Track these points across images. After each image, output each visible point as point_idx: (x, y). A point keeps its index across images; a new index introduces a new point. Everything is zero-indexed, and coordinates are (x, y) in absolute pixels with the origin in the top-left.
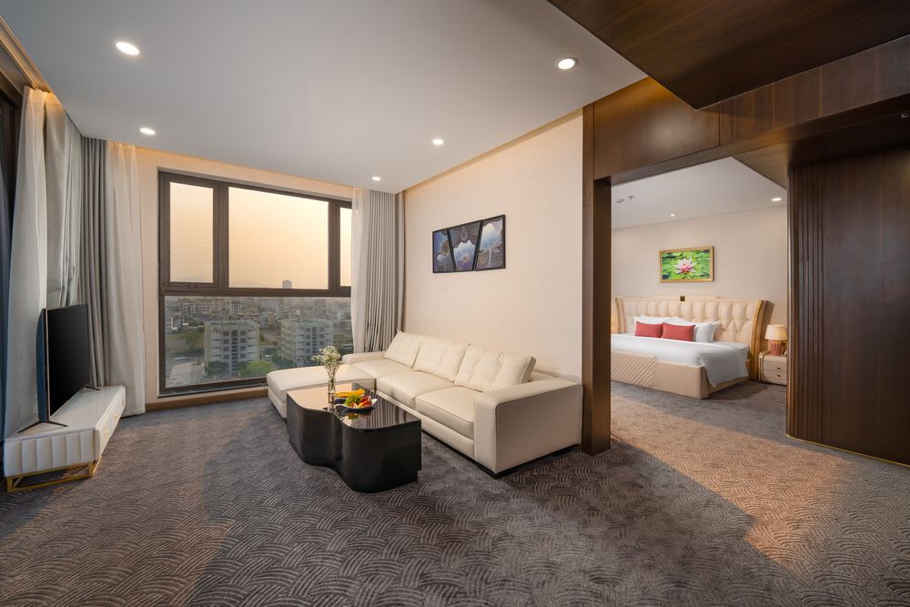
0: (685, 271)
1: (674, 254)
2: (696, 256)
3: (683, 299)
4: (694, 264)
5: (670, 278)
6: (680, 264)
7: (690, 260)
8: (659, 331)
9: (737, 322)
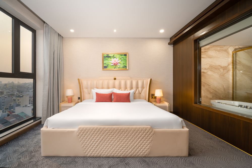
0: (115, 65)
1: (110, 55)
2: (121, 57)
3: (115, 79)
4: (120, 61)
5: (108, 68)
6: (113, 61)
7: (118, 59)
8: (109, 98)
9: (140, 89)
